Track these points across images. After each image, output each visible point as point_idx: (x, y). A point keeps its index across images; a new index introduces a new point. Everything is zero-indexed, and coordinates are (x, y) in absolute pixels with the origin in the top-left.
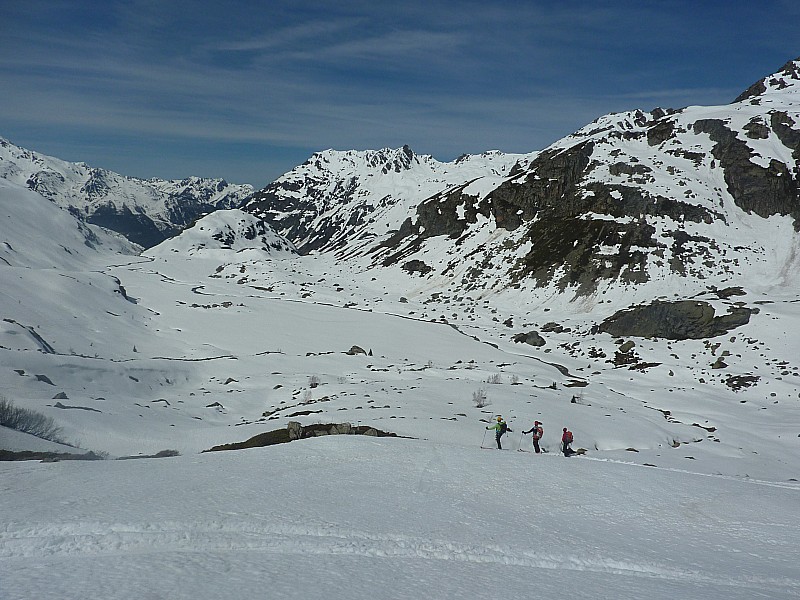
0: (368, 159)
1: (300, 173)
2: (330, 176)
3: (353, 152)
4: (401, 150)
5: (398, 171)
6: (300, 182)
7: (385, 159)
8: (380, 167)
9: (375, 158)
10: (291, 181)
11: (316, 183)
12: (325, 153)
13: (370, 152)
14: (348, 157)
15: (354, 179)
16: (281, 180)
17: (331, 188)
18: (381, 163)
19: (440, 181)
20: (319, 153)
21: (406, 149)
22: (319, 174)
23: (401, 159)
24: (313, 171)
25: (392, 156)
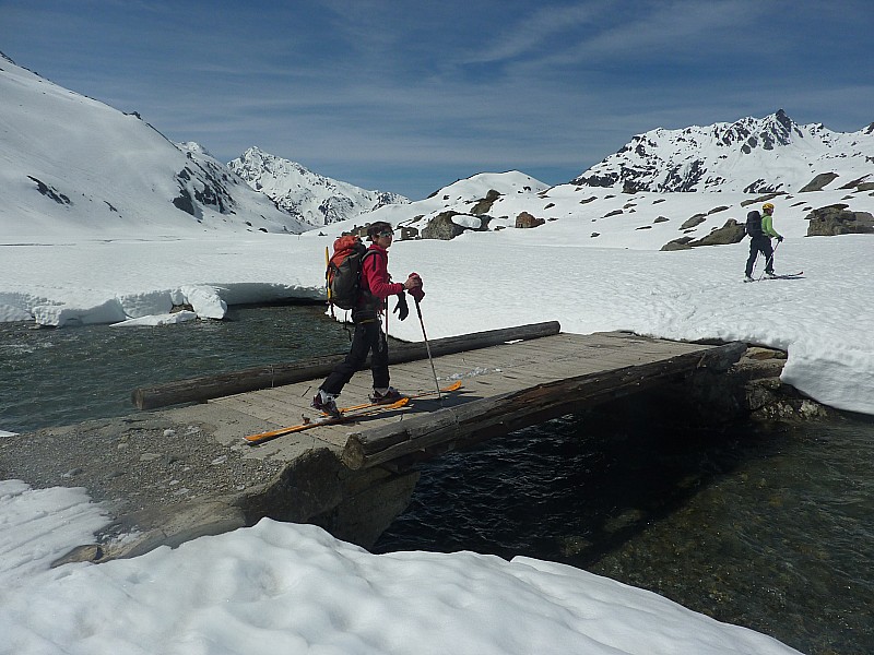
0: (717, 136)
1: (614, 164)
2: (659, 163)
3: (693, 128)
4: (773, 118)
5: (768, 146)
6: (614, 174)
7: (746, 133)
8: (737, 145)
9: (730, 132)
10: (601, 175)
11: (637, 175)
12: (651, 135)
13: (721, 125)
14: (686, 137)
15: (697, 163)
16: (587, 175)
17: (660, 179)
18: (740, 138)
19: (849, 153)
20: (641, 136)
21: (780, 115)
22: (643, 162)
23: (774, 131)
24: (632, 159)
25: (757, 128)
